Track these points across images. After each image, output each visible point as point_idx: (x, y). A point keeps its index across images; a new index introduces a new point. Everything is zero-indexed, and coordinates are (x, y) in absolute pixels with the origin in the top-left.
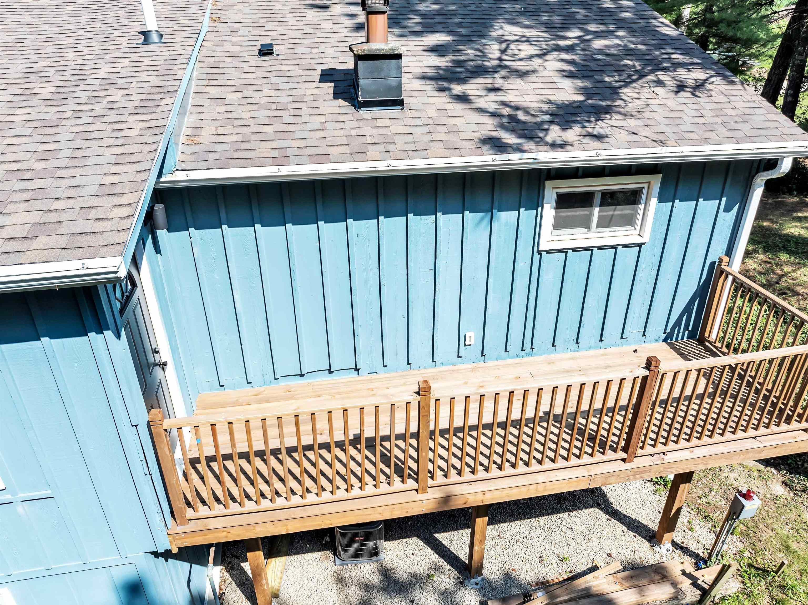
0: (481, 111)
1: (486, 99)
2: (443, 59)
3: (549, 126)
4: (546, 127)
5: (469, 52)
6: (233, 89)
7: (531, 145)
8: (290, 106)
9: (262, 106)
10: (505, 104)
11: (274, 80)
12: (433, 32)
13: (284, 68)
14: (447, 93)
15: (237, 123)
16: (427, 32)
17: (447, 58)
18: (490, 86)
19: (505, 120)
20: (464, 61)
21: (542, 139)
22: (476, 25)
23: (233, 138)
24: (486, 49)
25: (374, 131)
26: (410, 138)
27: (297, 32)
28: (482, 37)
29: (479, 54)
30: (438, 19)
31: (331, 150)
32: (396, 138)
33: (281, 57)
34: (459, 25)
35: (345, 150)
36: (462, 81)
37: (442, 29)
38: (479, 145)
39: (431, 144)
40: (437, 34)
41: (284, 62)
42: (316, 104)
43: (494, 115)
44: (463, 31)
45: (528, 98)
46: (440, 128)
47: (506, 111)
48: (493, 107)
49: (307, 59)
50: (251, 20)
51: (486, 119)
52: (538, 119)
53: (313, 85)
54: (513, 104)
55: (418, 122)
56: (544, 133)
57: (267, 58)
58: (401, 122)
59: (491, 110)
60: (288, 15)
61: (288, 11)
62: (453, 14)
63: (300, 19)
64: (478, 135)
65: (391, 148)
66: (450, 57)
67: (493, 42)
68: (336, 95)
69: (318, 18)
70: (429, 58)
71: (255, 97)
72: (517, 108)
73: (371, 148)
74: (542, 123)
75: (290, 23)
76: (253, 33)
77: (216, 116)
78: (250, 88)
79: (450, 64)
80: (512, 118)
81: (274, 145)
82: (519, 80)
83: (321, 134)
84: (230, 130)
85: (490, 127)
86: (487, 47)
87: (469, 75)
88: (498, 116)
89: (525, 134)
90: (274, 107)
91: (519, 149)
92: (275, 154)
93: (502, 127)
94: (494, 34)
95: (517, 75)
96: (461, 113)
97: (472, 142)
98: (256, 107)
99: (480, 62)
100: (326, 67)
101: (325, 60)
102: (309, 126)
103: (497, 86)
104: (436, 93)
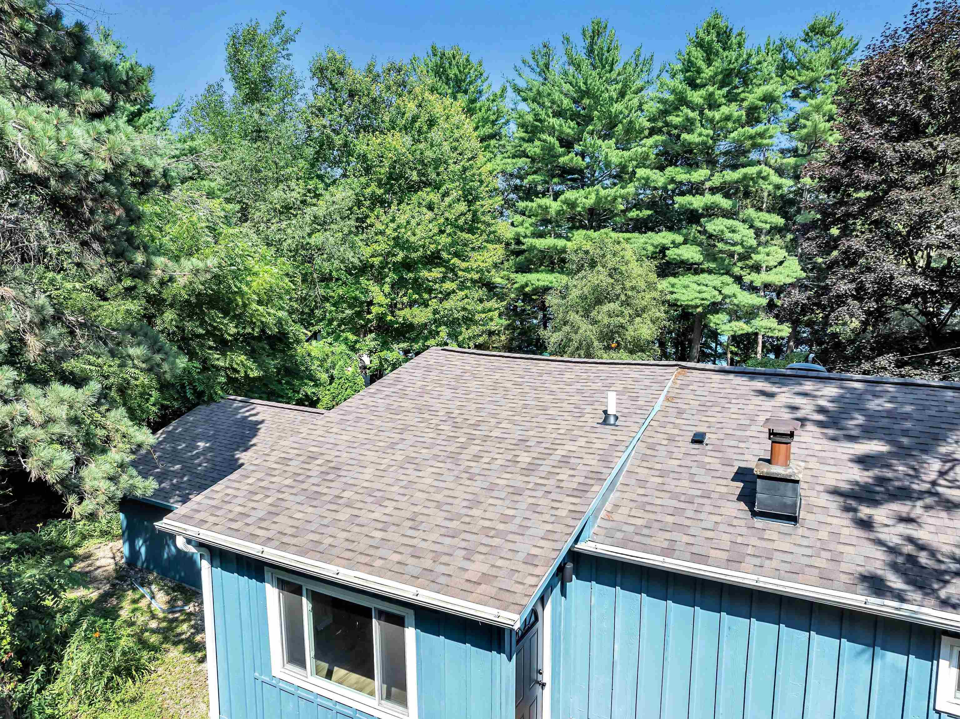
0: (880, 542)
1: (892, 530)
2: (866, 473)
3: (953, 578)
4: (947, 578)
5: (901, 468)
6: (657, 473)
7: (917, 596)
8: (697, 500)
9: (675, 496)
10: (911, 540)
11: (693, 471)
12: (870, 439)
13: (707, 460)
14: (851, 515)
15: (648, 508)
16: (864, 438)
17: (870, 473)
18: (904, 515)
19: (900, 560)
20: (889, 480)
21: (934, 591)
22: (926, 435)
23: (639, 522)
24: (923, 467)
25: (758, 543)
26: (788, 558)
27: (734, 421)
28: (925, 451)
29: (911, 472)
30: (885, 422)
31: (713, 553)
32: (776, 554)
33: (709, 447)
34: (905, 433)
35: (724, 555)
36: (874, 503)
37: (883, 436)
38: (856, 582)
39: (807, 569)
40: (875, 442)
41: (709, 453)
42: (719, 503)
43: (893, 550)
44: (905, 441)
45: (942, 538)
46: (824, 554)
47: (909, 549)
48: (895, 540)
49: (730, 453)
50: (698, 402)
51: (880, 554)
52: (943, 567)
53: (724, 482)
54: (920, 542)
55: (805, 542)
56: (941, 584)
57: (696, 446)
58: (788, 538)
59: (891, 544)
60: (734, 401)
61: (735, 396)
62: (907, 417)
63: (743, 407)
64: (860, 569)
65: (767, 563)
66: (876, 472)
67: (936, 460)
68: (740, 498)
69: (759, 408)
70: (851, 471)
71: (671, 484)
72: (922, 548)
73: (748, 559)
74: (946, 572)
75: (732, 410)
76: (695, 417)
77: (634, 497)
78: (672, 475)
79: (870, 481)
80: (911, 559)
81: (668, 535)
82: (944, 514)
83: (710, 534)
84: (640, 513)
85: (879, 564)
86: (925, 465)
87: (886, 497)
88: (895, 552)
89: (916, 581)
90: (683, 498)
91: (900, 597)
92: (666, 544)
93: (894, 567)
94: (943, 450)
95: (945, 507)
96: (854, 541)
97: (851, 577)
98: (668, 495)
99: (907, 483)
100: (743, 465)
101: (746, 457)
102: (704, 525)
103: (913, 516)
104: (838, 513)
